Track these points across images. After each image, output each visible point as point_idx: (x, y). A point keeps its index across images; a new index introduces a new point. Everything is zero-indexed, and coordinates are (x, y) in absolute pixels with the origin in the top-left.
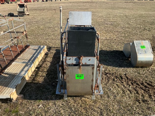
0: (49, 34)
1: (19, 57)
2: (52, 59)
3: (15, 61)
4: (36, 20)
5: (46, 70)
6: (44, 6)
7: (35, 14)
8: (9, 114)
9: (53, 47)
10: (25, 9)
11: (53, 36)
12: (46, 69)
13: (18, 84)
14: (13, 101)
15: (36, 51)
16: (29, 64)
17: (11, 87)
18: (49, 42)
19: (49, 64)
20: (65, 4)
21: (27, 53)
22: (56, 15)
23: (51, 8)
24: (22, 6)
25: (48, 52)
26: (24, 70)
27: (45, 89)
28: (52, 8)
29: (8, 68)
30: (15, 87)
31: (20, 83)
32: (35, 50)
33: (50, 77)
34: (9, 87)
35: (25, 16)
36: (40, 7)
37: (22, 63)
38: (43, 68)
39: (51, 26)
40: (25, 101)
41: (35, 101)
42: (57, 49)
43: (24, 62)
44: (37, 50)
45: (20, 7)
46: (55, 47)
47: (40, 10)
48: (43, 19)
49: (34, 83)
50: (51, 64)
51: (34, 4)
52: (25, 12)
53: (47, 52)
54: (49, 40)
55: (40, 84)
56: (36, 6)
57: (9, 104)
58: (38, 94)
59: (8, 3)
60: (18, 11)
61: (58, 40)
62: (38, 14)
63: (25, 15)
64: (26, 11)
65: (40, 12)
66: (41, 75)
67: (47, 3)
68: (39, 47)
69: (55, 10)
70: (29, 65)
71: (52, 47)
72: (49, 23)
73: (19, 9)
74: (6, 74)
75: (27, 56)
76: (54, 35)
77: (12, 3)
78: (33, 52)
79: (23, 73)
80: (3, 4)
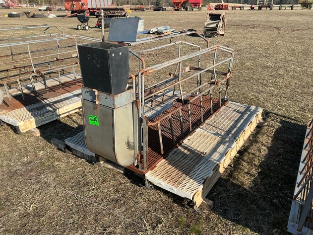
0: (264, 81)
1: (209, 120)
2: (272, 141)
3: (201, 127)
4: (237, 48)
5: (257, 163)
6: (253, 18)
7: (235, 36)
8: (185, 230)
9: (274, 113)
10: (221, 24)
11: (274, 88)
12: (259, 160)
13: (208, 176)
14: (195, 207)
15: (241, 116)
16: (227, 139)
17: (195, 179)
18: (264, 99)
19: (264, 151)
20: (304, 17)
21: (222, 115)
22: (280, 40)
23: (269, 24)
24: (215, 17)
25: (264, 123)
26: (218, 150)
27: (255, 205)
28: (272, 24)
29: (189, 137)
30: (203, 181)
31: (210, 175)
32: (239, 113)
33: (266, 181)
34: (191, 177)
35: (217, 36)
36: (245, 21)
37: (214, 134)
38: (251, 156)
39: (269, 64)
40: (214, 217)
41: (234, 225)
42: (284, 119)
43: (217, 134)
44: (243, 114)
45: (211, 19)
46: (278, 115)
47: (247, 27)
48: (252, 47)
49: (233, 184)
50: (269, 152)
51: (233, 14)
52: (218, 30)
53: (262, 121)
54: (265, 96)
55: (245, 189)
56: (237, 19)
57: (186, 209)
58: (240, 210)
59: (187, 10)
60: (206, 27)
61: (285, 99)
62: (241, 35)
63: (217, 34)
64: (221, 28)
65: (246, 31)
66: (246, 171)
67: (262, 13)
68: (248, 109)
69: (278, 29)
70: (227, 142)
71: (272, 113)
72: (266, 57)
73: (208, 23)
74: (185, 148)
75: (224, 122)
76: (275, 84)
77: (192, 10)
78: (236, 117)
79: (216, 156)
80: (178, 10)
